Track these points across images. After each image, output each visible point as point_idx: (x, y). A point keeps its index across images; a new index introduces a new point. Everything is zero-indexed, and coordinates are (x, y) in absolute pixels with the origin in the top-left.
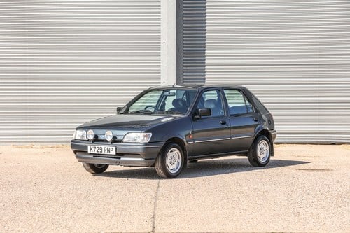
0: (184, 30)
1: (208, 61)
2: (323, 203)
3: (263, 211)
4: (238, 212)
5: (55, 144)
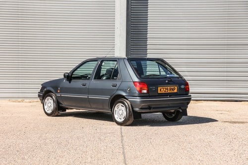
0: (131, 19)
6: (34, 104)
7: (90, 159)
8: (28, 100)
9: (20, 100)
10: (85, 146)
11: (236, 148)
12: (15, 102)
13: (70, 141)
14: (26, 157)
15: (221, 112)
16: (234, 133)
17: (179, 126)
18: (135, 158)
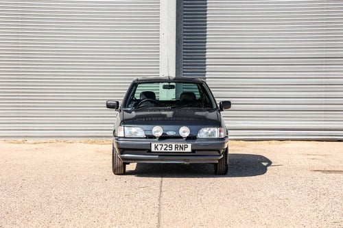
1: (208, 54)
5: (49, 140)
6: (40, 146)
8: (31, 141)
9: (20, 140)
10: (105, 206)
11: (322, 207)
12: (14, 143)
13: (84, 199)
14: (18, 221)
15: (313, 157)
16: (325, 187)
18: (173, 221)
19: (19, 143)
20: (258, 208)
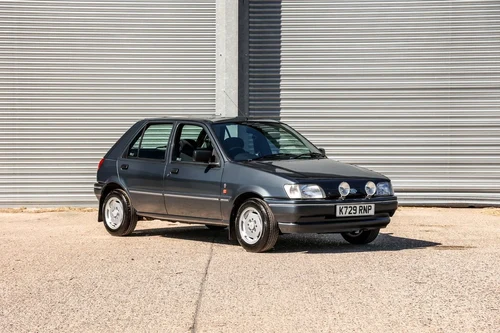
0: (250, 37)
2: (466, 302)
3: (372, 317)
4: (331, 317)
5: (57, 207)
6: (45, 215)
7: (128, 314)
8: (34, 209)
9: (17, 208)
10: (127, 292)
11: (420, 292)
12: (7, 212)
13: (99, 284)
15: (428, 228)
16: (431, 267)
17: (328, 254)
18: (216, 311)
19: (15, 212)
20: (334, 293)
